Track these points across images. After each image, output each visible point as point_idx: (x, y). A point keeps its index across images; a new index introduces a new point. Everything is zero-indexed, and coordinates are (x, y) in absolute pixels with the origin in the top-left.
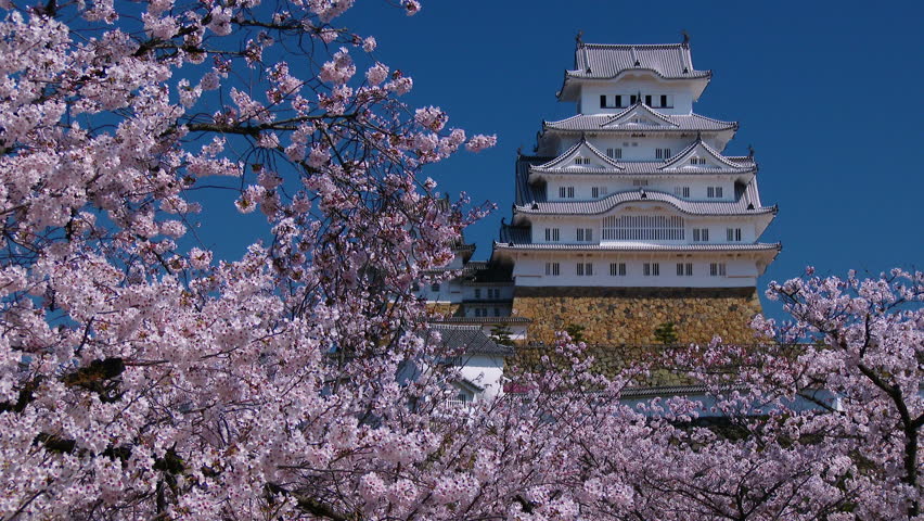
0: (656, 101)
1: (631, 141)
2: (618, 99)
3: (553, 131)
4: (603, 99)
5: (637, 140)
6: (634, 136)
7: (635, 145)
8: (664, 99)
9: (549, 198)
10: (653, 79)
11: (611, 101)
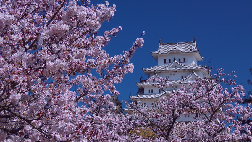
0: (182, 60)
1: (173, 74)
2: (170, 60)
3: (146, 71)
4: (165, 60)
5: (174, 73)
6: (174, 72)
7: (174, 75)
8: (184, 59)
9: (145, 93)
10: (180, 53)
11: (167, 61)
